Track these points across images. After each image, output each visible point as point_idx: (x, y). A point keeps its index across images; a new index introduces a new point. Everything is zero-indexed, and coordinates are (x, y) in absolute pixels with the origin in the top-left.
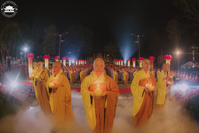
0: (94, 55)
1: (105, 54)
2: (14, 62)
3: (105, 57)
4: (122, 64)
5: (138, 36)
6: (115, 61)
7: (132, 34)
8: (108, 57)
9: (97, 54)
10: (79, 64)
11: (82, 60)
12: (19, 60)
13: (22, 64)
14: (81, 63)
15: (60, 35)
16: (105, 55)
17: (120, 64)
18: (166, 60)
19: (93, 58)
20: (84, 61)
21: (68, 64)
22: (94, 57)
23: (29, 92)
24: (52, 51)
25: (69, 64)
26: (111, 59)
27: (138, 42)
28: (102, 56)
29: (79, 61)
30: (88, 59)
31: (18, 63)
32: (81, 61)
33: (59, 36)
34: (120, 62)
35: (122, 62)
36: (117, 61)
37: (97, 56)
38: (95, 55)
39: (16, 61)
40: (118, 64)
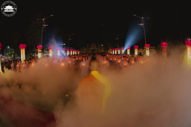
0: (88, 45)
3: (99, 47)
5: (143, 18)
6: (110, 51)
7: (135, 15)
8: (102, 46)
9: (91, 44)
10: (71, 54)
11: (75, 51)
14: (74, 54)
16: (99, 44)
17: (116, 54)
19: (87, 49)
20: (77, 51)
22: (88, 47)
24: (37, 41)
26: (106, 49)
27: (143, 25)
28: (96, 46)
30: (81, 49)
34: (116, 51)
35: (119, 51)
36: (112, 50)
37: (91, 45)
40: (114, 53)
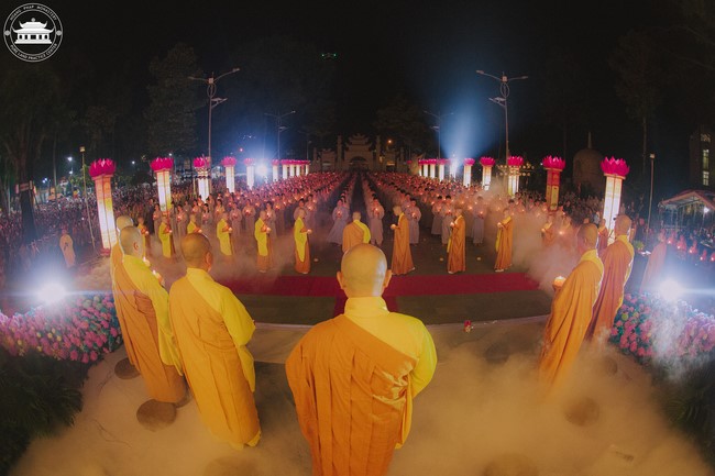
0: (339, 141)
1: (378, 137)
2: (47, 194)
3: (378, 147)
4: (441, 178)
5: (505, 79)
6: (415, 165)
7: (482, 72)
8: (391, 147)
9: (351, 140)
10: (285, 177)
11: (296, 163)
12: (66, 184)
13: (76, 196)
14: (292, 174)
15: (211, 81)
16: (378, 140)
17: (433, 175)
18: (606, 174)
19: (336, 153)
20: (301, 163)
21: (241, 177)
22: (339, 147)
23: (106, 326)
25: (245, 178)
26: (402, 155)
27: (502, 100)
28: (367, 144)
29: (285, 167)
30: (315, 155)
31: (59, 195)
32: (292, 167)
33: (207, 84)
34: (433, 167)
35: (442, 168)
36: (422, 164)
37: (351, 144)
38: (343, 143)
39: (53, 190)
40: (426, 174)
